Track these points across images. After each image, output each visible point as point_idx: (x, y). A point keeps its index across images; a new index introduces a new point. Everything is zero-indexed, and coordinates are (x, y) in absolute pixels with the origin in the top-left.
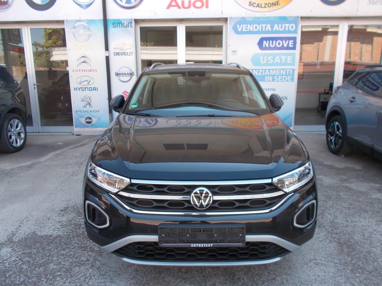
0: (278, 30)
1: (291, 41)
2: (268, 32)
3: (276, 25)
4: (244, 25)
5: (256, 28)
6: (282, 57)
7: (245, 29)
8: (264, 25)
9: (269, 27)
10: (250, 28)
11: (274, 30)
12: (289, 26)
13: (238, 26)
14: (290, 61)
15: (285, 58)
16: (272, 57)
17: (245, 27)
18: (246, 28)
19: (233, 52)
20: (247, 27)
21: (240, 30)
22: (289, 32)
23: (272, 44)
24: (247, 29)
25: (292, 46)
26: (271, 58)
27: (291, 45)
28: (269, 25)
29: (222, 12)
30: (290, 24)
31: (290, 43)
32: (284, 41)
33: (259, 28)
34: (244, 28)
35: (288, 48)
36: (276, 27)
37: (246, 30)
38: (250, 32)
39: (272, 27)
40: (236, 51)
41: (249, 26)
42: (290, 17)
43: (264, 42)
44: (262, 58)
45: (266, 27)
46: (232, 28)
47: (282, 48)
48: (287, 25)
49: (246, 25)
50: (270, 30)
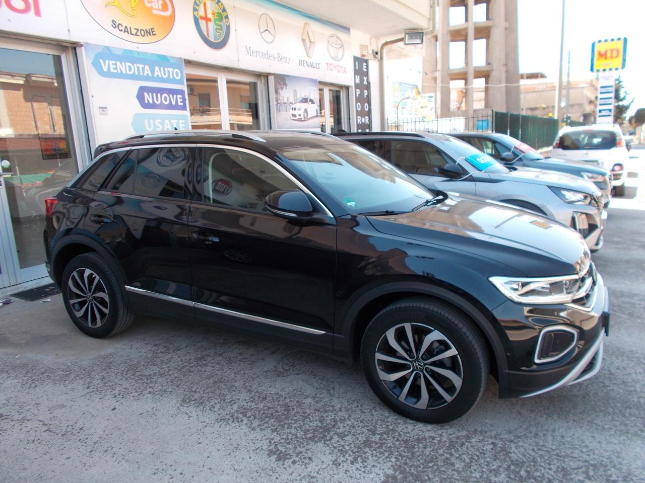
0: (160, 76)
1: (179, 96)
2: (147, 78)
3: (157, 68)
4: (111, 62)
5: (130, 70)
6: (172, 121)
7: (114, 69)
8: (141, 66)
9: (147, 71)
10: (123, 67)
11: (155, 76)
12: (173, 72)
13: (101, 61)
14: (183, 127)
15: (176, 123)
16: (160, 121)
17: (113, 64)
18: (115, 67)
19: (101, 110)
20: (116, 65)
21: (105, 69)
22: (174, 81)
23: (157, 100)
24: (116, 69)
25: (182, 104)
26: (158, 123)
27: (181, 102)
28: (147, 67)
29: (69, 31)
30: (174, 69)
31: (179, 100)
32: (171, 95)
33: (135, 68)
34: (112, 67)
35: (176, 107)
36: (157, 72)
37: (116, 71)
38: (121, 76)
39: (153, 72)
40: (106, 108)
41: (118, 63)
42: (173, 58)
43: (146, 94)
44: (146, 121)
45: (143, 69)
46: (92, 63)
47: (170, 107)
48: (171, 70)
49: (114, 62)
50: (150, 75)
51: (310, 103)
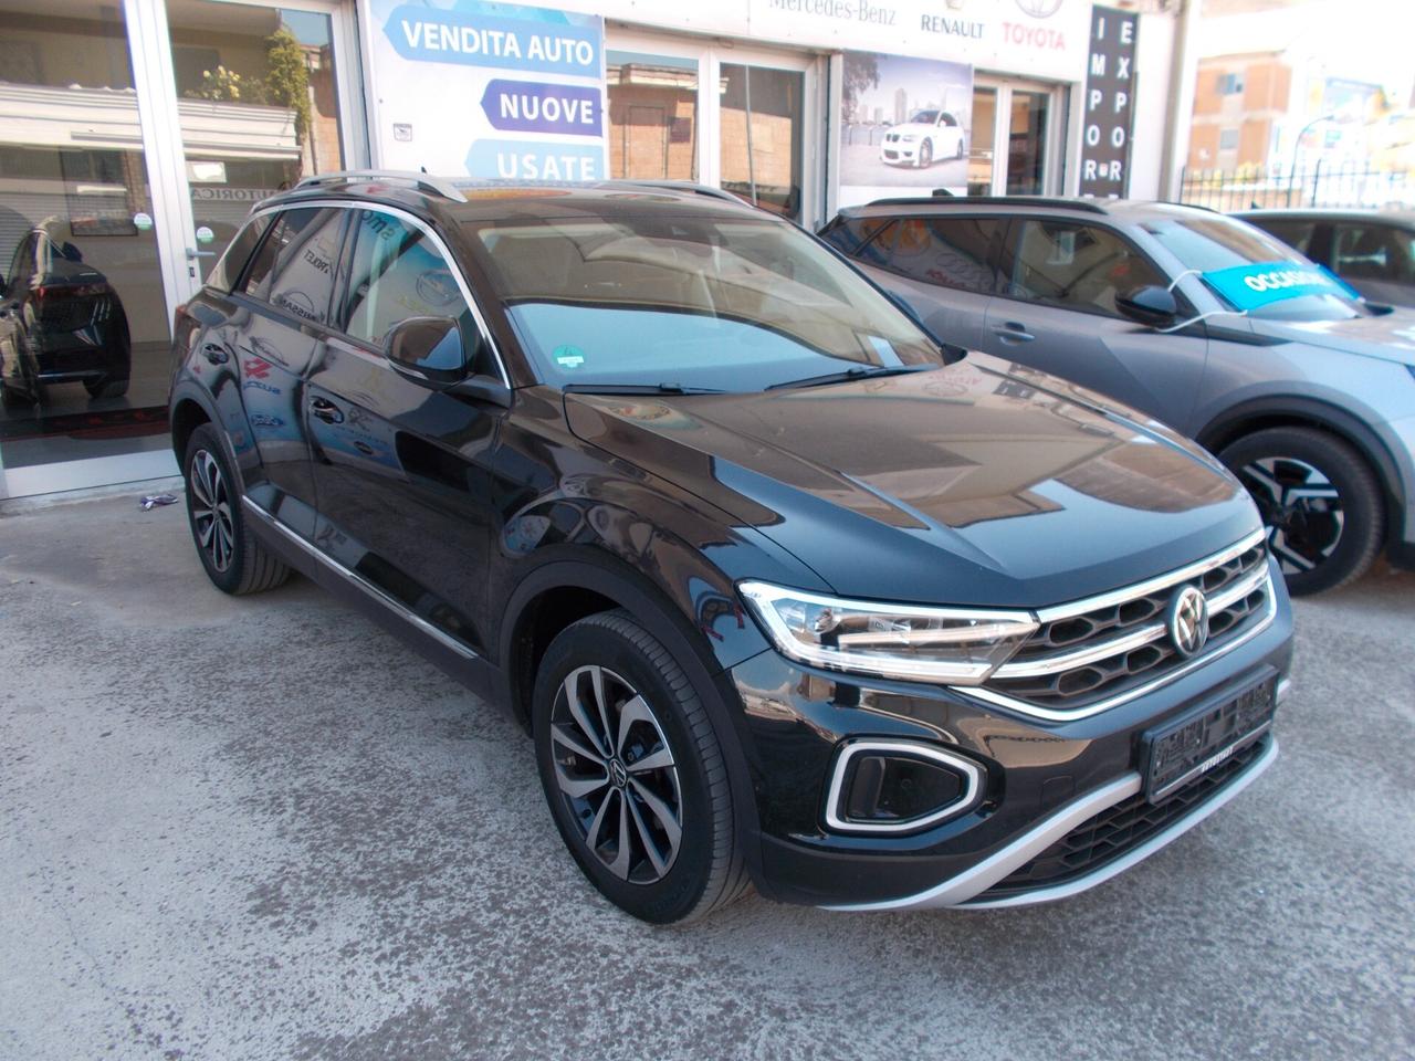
0: (542, 57)
1: (585, 103)
2: (511, 63)
3: (535, 40)
4: (428, 27)
5: (471, 42)
6: (563, 159)
7: (433, 41)
8: (497, 35)
9: (512, 46)
10: (454, 38)
11: (530, 56)
12: (574, 48)
13: (405, 24)
14: (589, 173)
15: (573, 164)
16: (533, 157)
17: (432, 31)
18: (435, 36)
19: (397, 130)
20: (438, 32)
21: (413, 42)
22: (576, 69)
23: (531, 110)
24: (438, 41)
25: (590, 121)
26: (530, 162)
27: (588, 116)
28: (511, 37)
30: (578, 42)
31: (585, 112)
32: (565, 102)
33: (481, 41)
34: (428, 36)
35: (578, 128)
36: (536, 47)
37: (436, 47)
38: (450, 57)
39: (524, 47)
40: (409, 126)
41: (444, 29)
42: (577, 15)
43: (504, 98)
44: (501, 158)
45: (503, 42)
46: (384, 30)
47: (562, 127)
48: (569, 43)
49: (435, 27)
50: (518, 55)
51: (943, 123)
